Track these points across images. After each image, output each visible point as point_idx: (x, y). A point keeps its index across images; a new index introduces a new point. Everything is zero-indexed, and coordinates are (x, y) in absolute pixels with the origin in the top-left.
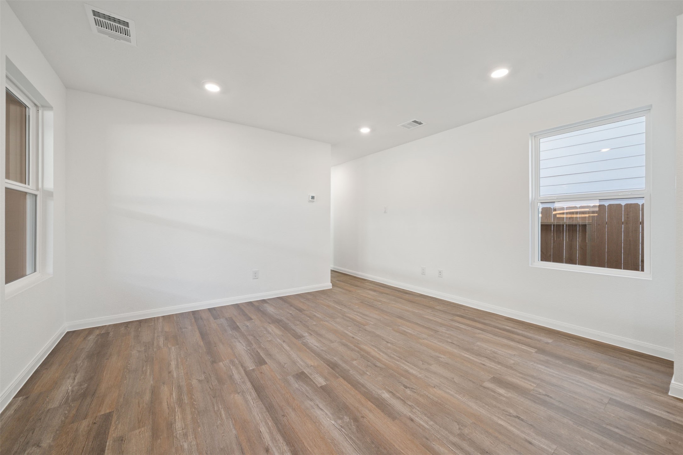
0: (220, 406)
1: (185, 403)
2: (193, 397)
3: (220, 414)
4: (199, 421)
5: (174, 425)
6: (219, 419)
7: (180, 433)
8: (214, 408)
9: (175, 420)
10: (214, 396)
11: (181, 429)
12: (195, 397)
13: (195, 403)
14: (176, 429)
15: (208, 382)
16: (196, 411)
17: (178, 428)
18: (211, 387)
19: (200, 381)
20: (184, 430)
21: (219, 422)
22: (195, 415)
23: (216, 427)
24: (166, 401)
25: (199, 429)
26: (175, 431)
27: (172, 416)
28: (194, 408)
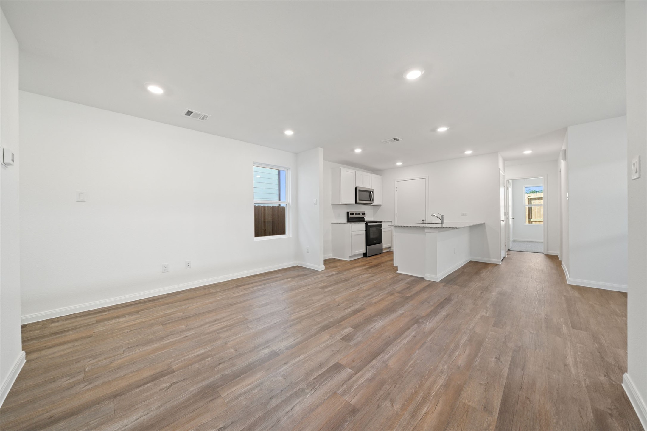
0: (407, 368)
1: (423, 393)
2: (413, 392)
3: (413, 364)
4: (428, 372)
5: (443, 384)
6: (417, 363)
7: (444, 376)
8: (411, 371)
9: (440, 387)
10: (401, 378)
11: (441, 377)
12: (413, 390)
13: (417, 386)
14: (445, 380)
15: (389, 394)
16: (423, 380)
17: (443, 379)
18: (393, 386)
19: (392, 402)
20: (440, 375)
21: (418, 361)
22: (426, 378)
23: (423, 361)
24: (435, 410)
25: (432, 368)
26: (446, 380)
27: (440, 391)
28: (422, 382)
